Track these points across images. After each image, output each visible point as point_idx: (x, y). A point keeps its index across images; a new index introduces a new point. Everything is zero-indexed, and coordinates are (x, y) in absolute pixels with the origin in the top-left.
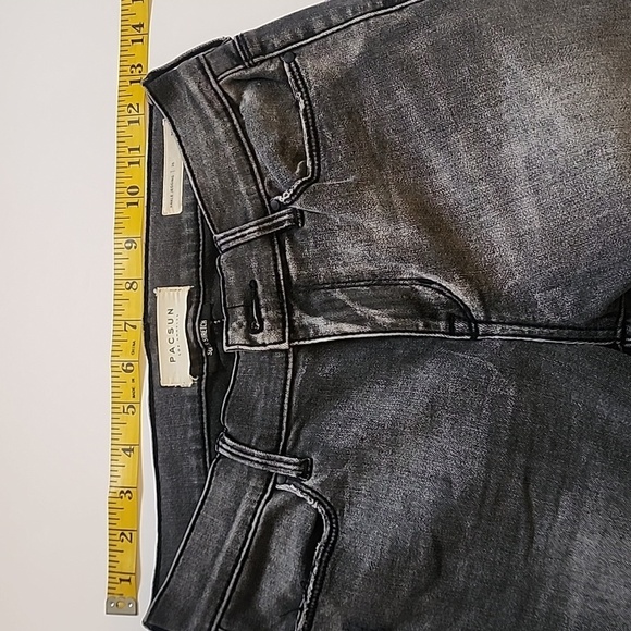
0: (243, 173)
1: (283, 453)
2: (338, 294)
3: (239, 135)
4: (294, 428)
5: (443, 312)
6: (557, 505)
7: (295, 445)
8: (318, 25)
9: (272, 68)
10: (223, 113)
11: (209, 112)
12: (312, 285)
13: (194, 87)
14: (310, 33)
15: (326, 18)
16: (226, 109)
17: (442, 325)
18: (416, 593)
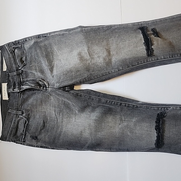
0: (14, 63)
1: (19, 111)
2: (27, 82)
3: (14, 57)
4: (20, 107)
5: (42, 86)
6: (60, 115)
7: (21, 109)
8: (28, 40)
9: (20, 46)
10: (11, 53)
11: (9, 52)
12: (24, 82)
13: (7, 48)
14: (26, 41)
15: (29, 39)
16: (12, 52)
17: (42, 88)
18: (41, 130)
